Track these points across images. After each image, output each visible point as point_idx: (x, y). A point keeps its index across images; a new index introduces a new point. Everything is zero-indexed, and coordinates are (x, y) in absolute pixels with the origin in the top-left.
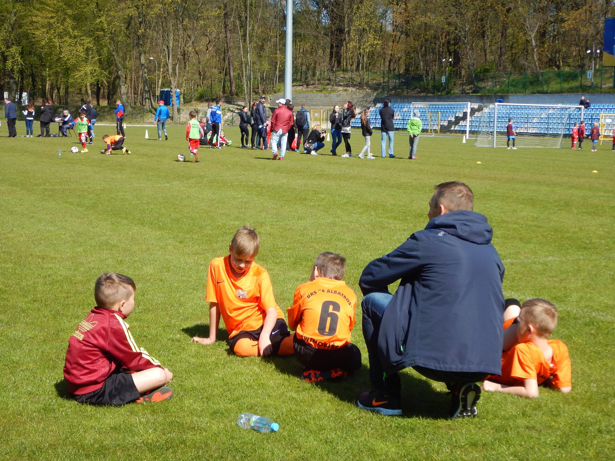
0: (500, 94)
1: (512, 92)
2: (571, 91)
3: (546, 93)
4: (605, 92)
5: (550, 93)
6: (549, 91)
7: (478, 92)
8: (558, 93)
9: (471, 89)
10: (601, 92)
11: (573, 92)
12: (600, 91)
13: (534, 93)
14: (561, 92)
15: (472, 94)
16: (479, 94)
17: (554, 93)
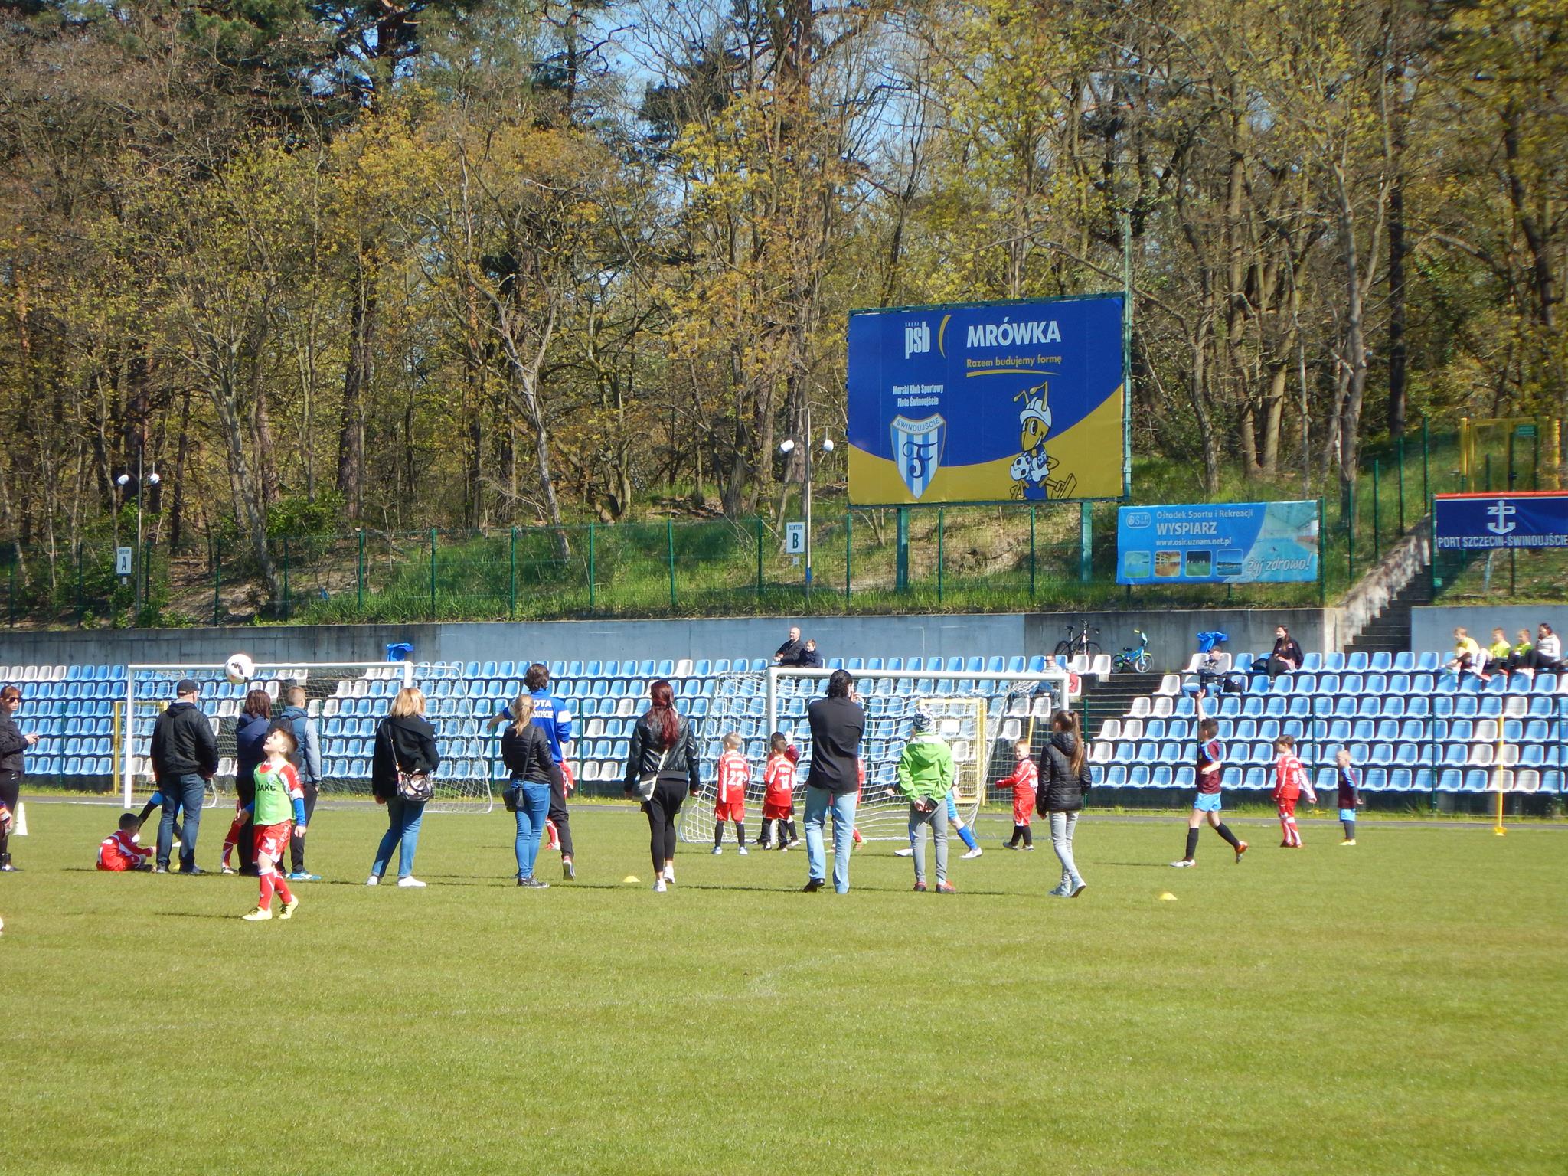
0: (394, 622)
1: (452, 614)
2: (715, 605)
3: (608, 614)
4: (867, 612)
5: (623, 616)
6: (618, 609)
7: (285, 615)
8: (662, 614)
9: (252, 599)
10: (851, 612)
11: (726, 610)
12: (843, 607)
13: (553, 617)
14: (672, 610)
15: (265, 624)
16: (294, 623)
17: (642, 616)
